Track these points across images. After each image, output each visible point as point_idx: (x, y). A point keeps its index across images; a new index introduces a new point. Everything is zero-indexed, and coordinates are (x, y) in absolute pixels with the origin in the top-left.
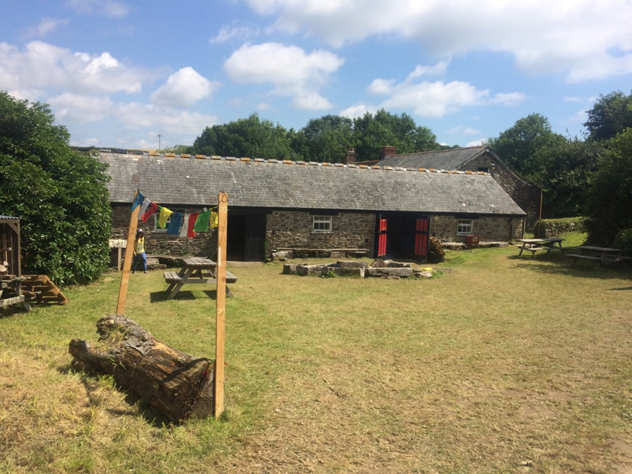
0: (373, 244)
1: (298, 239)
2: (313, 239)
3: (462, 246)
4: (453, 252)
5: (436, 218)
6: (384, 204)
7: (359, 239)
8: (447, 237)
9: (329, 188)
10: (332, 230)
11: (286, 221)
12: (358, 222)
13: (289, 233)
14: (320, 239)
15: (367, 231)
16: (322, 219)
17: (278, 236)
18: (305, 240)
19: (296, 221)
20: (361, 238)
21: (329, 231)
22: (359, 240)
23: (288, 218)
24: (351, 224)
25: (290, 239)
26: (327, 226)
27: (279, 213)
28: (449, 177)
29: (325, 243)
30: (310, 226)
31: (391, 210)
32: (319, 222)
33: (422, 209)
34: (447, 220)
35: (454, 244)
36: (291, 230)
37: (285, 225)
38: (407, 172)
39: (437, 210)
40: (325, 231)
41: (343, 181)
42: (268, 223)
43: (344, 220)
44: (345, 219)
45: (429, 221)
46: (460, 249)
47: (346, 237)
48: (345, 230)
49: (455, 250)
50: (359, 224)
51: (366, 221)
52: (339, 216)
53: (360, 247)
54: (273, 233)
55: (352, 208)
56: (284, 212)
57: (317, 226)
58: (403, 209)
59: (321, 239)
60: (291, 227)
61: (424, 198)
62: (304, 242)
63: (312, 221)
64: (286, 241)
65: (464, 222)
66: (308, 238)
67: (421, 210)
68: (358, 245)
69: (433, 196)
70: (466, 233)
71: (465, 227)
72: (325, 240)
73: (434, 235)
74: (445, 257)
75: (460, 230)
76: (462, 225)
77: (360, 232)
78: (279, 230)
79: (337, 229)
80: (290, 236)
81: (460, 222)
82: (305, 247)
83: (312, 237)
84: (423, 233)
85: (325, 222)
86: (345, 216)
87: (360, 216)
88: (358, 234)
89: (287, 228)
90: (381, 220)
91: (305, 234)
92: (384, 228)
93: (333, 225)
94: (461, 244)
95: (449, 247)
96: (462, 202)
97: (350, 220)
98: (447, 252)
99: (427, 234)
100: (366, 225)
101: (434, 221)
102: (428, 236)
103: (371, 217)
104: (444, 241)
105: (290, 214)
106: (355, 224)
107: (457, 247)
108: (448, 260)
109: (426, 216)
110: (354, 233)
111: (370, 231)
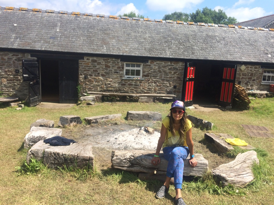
0: (181, 90)
1: (109, 84)
2: (124, 85)
3: (266, 94)
4: (258, 100)
5: (243, 67)
6: (193, 53)
7: (168, 85)
8: (252, 86)
9: (145, 39)
10: (143, 77)
11: (98, 67)
12: (167, 69)
13: (101, 78)
14: (130, 85)
15: (175, 78)
16: (133, 66)
17: (90, 81)
18: (117, 85)
19: (107, 66)
20: (170, 84)
21: (139, 78)
22: (168, 87)
23: (99, 64)
24: (160, 72)
25: (102, 84)
26: (138, 73)
27: (91, 59)
28: (255, 33)
29: (135, 88)
30: (121, 72)
31: (200, 58)
32: (130, 68)
33: (230, 58)
34: (253, 69)
35: (258, 92)
36: (103, 75)
37: (97, 71)
38: (218, 28)
39: (244, 59)
40: (136, 77)
41: (158, 33)
42: (81, 68)
43: (153, 67)
44: (155, 66)
45: (236, 70)
46: (264, 97)
47: (155, 83)
48: (155, 77)
49: (260, 98)
50: (168, 71)
51: (175, 69)
52: (149, 63)
53: (169, 93)
54: (85, 78)
55: (162, 56)
56: (95, 58)
57: (128, 72)
58: (211, 58)
59: (132, 85)
60: (103, 72)
61: (232, 49)
62: (115, 87)
63: (123, 68)
64: (98, 86)
65: (269, 72)
66: (119, 83)
67: (228, 60)
68: (166, 91)
69: (240, 48)
70: (270, 82)
71: (269, 77)
72: (135, 85)
73: (239, 83)
74: (250, 105)
75: (264, 80)
76: (267, 74)
77: (168, 79)
78: (91, 75)
79: (147, 76)
80: (101, 81)
81: (265, 72)
82: (116, 91)
83: (123, 82)
84: (230, 81)
85: (136, 68)
86: (155, 63)
87: (169, 64)
88: (167, 81)
89: (99, 74)
90: (189, 68)
91: (117, 80)
92: (192, 76)
93: (143, 72)
94: (265, 92)
95: (254, 95)
96: (267, 54)
97: (159, 68)
98: (252, 100)
99: (233, 82)
100: (175, 73)
101: (240, 70)
102: (234, 84)
103: (180, 65)
104: (249, 89)
105: (101, 60)
106: (165, 72)
107: (262, 95)
108: (254, 108)
109: (233, 65)
110: (163, 80)
111: (178, 78)
